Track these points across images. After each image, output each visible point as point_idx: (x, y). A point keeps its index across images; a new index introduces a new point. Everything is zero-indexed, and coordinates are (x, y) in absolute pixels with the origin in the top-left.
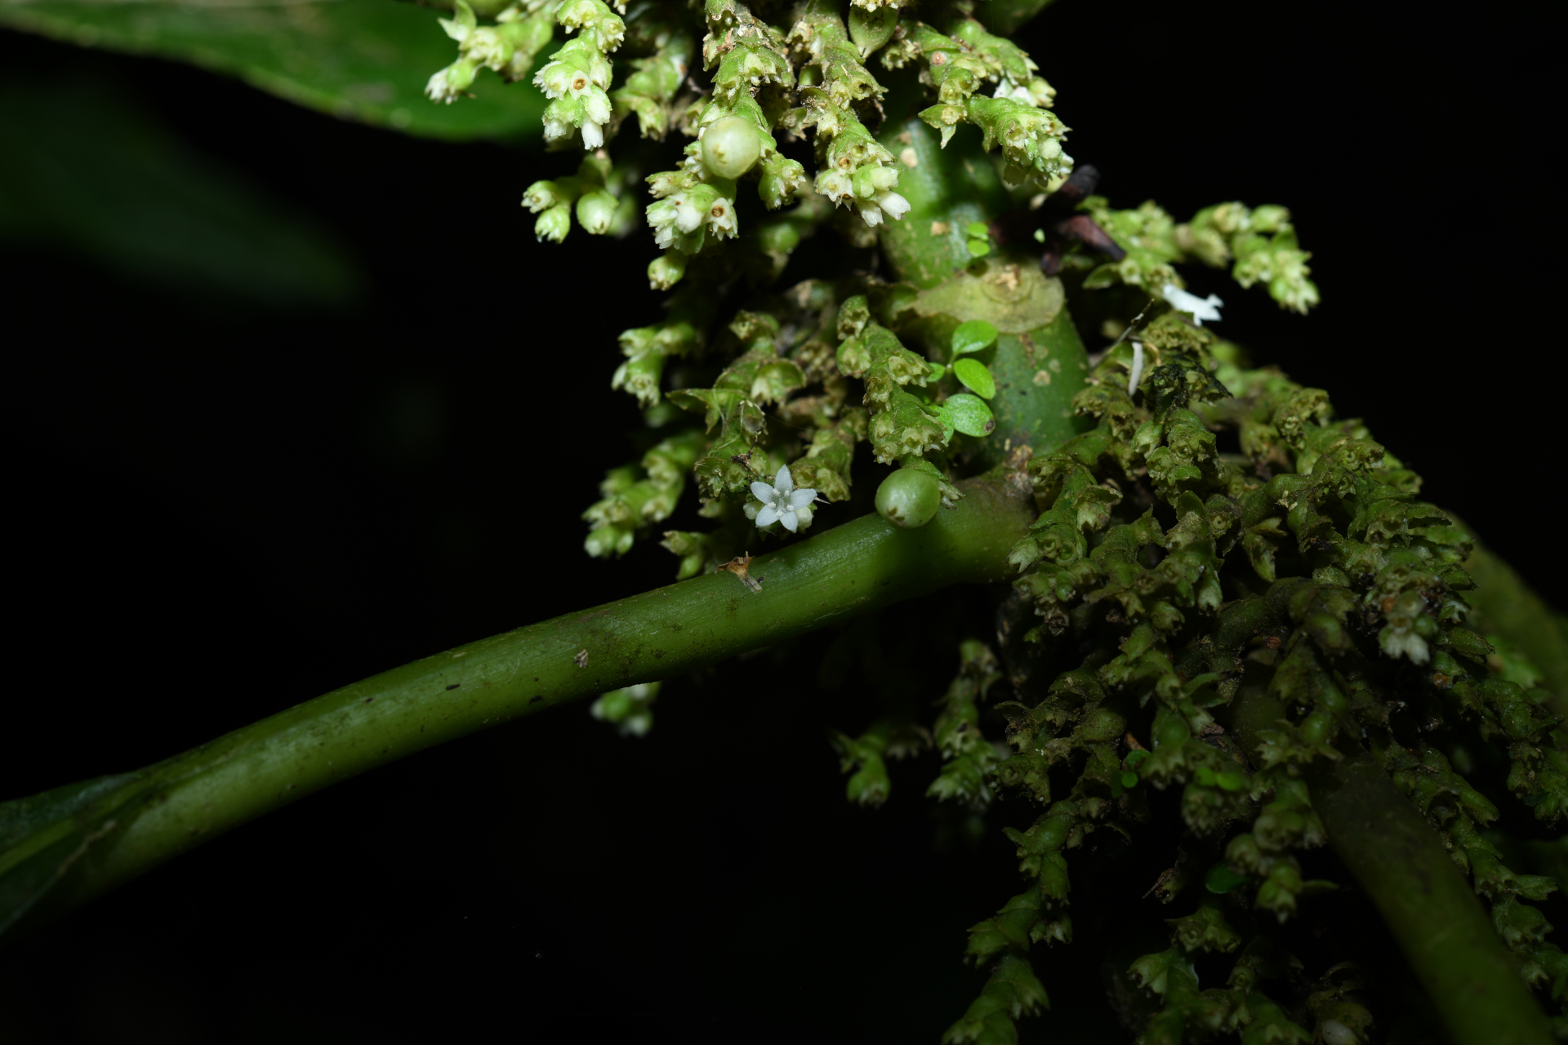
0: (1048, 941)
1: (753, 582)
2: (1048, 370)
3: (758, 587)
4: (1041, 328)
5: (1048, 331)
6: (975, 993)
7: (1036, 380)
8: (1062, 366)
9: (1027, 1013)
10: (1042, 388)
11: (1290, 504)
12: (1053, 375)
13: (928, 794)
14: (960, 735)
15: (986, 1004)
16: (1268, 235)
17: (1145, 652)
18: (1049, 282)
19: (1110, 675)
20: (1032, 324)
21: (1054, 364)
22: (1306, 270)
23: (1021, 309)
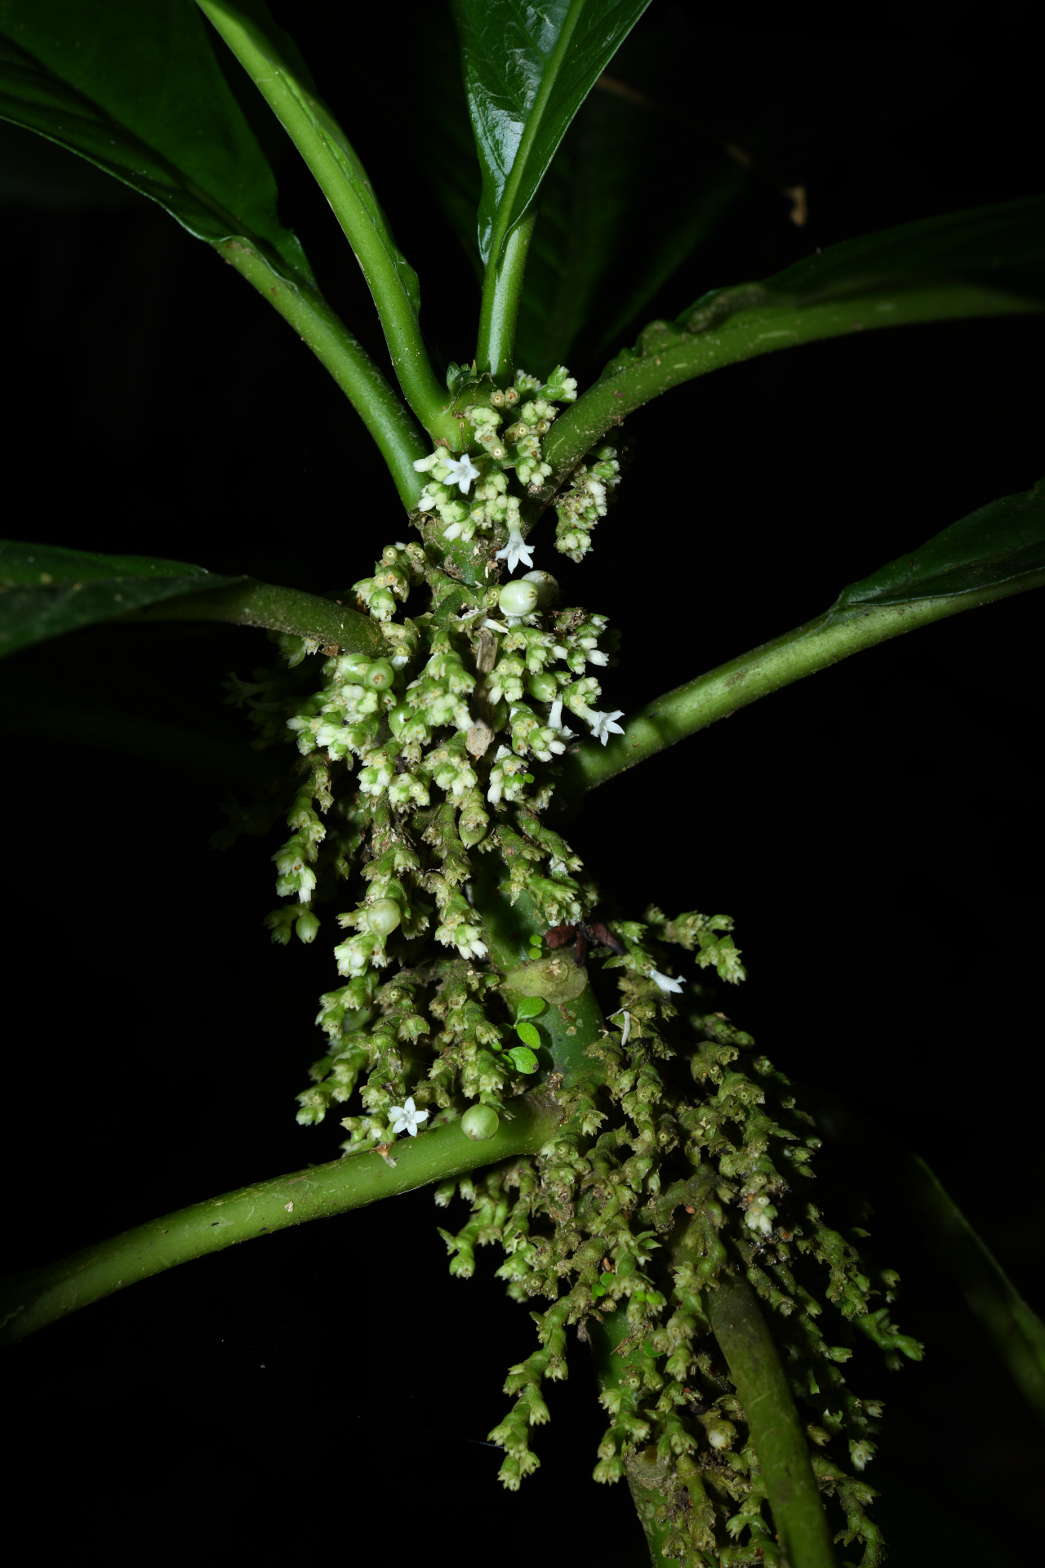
0: (554, 1378)
1: (392, 1161)
2: (576, 1026)
3: (394, 1164)
4: (573, 1000)
5: (576, 1002)
6: (509, 1411)
7: (568, 1033)
8: (584, 1023)
9: (538, 1423)
10: (571, 1037)
11: (707, 1125)
12: (578, 1029)
13: (496, 1275)
14: (517, 1241)
15: (513, 1417)
16: (720, 934)
17: (613, 1217)
18: (579, 970)
19: (594, 1228)
20: (566, 998)
21: (579, 1022)
22: (739, 961)
23: (561, 988)
